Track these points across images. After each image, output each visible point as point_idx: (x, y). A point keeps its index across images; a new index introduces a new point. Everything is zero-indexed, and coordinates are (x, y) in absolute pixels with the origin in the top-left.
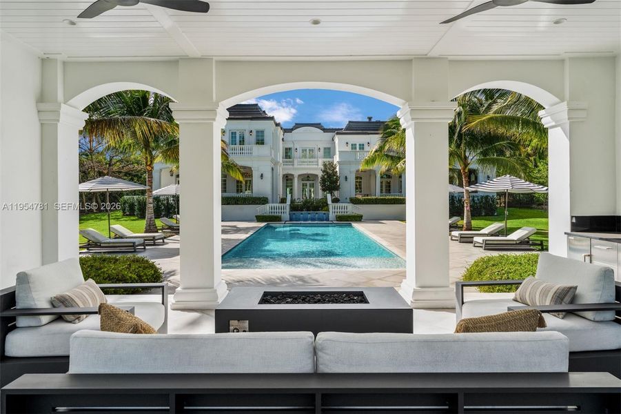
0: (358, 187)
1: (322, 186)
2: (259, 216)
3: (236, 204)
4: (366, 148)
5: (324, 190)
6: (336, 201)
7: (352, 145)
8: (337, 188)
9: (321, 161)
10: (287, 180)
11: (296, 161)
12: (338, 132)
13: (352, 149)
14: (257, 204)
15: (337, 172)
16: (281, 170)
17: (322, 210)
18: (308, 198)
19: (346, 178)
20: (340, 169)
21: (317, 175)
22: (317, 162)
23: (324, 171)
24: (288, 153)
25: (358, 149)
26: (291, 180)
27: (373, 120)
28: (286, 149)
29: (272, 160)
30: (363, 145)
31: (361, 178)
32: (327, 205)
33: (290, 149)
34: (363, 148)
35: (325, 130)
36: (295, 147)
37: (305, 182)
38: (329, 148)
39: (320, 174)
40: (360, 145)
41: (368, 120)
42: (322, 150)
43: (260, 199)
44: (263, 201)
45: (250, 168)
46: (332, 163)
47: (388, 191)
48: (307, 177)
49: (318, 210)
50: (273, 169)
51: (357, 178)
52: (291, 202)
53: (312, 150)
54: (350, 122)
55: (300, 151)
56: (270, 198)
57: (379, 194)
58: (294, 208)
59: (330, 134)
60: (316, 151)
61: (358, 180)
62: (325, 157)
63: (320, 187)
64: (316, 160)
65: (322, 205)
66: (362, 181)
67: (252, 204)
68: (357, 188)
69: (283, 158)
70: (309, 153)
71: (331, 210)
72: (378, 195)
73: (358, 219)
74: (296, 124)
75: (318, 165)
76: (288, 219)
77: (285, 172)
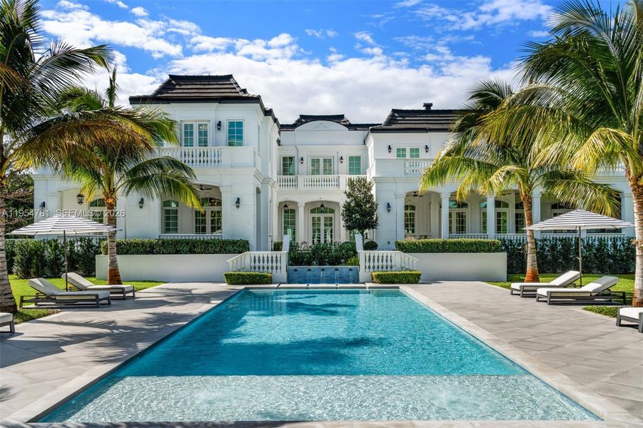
0: (409, 224)
1: (346, 221)
2: (231, 275)
3: (191, 252)
4: (422, 154)
5: (349, 228)
6: (371, 246)
7: (398, 150)
8: (372, 225)
9: (344, 179)
10: (286, 212)
11: (301, 179)
12: (375, 129)
13: (398, 156)
14: (230, 252)
15: (372, 195)
16: (275, 194)
17: (346, 263)
18: (322, 242)
19: (389, 206)
20: (377, 191)
21: (338, 204)
22: (338, 180)
23: (349, 195)
24: (287, 165)
25: (408, 156)
26: (293, 211)
27: (432, 108)
28: (285, 159)
29: (257, 175)
30: (417, 150)
31: (413, 208)
32: (355, 253)
33: (291, 158)
34: (418, 156)
35: (352, 127)
36: (300, 157)
37: (316, 215)
38: (358, 158)
39: (342, 200)
40: (412, 150)
41: (424, 108)
42: (346, 161)
43: (234, 243)
44: (239, 246)
45: (217, 188)
46: (365, 180)
47: (461, 229)
48: (321, 208)
49: (339, 263)
50: (258, 191)
51: (406, 207)
52: (291, 250)
53: (328, 162)
54: (394, 111)
55: (307, 162)
56: (253, 241)
57: (448, 234)
58: (296, 259)
59: (360, 134)
60: (336, 162)
61: (408, 212)
62: (351, 171)
63: (343, 223)
64: (336, 176)
65: (346, 254)
66: (416, 212)
67: (219, 252)
68: (406, 226)
69: (279, 174)
70: (323, 166)
71: (362, 262)
72: (445, 236)
73: (413, 279)
74: (302, 117)
75: (338, 185)
76: (286, 281)
77: (283, 199)
